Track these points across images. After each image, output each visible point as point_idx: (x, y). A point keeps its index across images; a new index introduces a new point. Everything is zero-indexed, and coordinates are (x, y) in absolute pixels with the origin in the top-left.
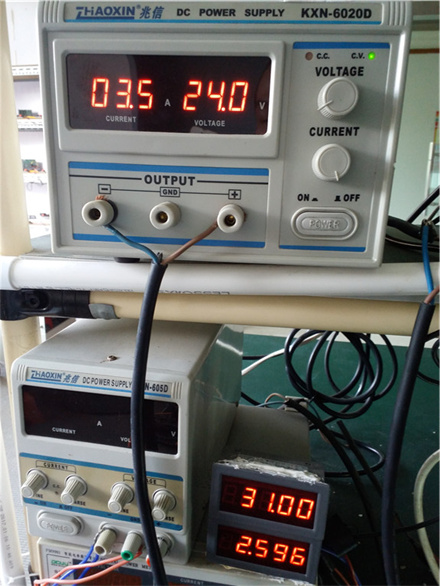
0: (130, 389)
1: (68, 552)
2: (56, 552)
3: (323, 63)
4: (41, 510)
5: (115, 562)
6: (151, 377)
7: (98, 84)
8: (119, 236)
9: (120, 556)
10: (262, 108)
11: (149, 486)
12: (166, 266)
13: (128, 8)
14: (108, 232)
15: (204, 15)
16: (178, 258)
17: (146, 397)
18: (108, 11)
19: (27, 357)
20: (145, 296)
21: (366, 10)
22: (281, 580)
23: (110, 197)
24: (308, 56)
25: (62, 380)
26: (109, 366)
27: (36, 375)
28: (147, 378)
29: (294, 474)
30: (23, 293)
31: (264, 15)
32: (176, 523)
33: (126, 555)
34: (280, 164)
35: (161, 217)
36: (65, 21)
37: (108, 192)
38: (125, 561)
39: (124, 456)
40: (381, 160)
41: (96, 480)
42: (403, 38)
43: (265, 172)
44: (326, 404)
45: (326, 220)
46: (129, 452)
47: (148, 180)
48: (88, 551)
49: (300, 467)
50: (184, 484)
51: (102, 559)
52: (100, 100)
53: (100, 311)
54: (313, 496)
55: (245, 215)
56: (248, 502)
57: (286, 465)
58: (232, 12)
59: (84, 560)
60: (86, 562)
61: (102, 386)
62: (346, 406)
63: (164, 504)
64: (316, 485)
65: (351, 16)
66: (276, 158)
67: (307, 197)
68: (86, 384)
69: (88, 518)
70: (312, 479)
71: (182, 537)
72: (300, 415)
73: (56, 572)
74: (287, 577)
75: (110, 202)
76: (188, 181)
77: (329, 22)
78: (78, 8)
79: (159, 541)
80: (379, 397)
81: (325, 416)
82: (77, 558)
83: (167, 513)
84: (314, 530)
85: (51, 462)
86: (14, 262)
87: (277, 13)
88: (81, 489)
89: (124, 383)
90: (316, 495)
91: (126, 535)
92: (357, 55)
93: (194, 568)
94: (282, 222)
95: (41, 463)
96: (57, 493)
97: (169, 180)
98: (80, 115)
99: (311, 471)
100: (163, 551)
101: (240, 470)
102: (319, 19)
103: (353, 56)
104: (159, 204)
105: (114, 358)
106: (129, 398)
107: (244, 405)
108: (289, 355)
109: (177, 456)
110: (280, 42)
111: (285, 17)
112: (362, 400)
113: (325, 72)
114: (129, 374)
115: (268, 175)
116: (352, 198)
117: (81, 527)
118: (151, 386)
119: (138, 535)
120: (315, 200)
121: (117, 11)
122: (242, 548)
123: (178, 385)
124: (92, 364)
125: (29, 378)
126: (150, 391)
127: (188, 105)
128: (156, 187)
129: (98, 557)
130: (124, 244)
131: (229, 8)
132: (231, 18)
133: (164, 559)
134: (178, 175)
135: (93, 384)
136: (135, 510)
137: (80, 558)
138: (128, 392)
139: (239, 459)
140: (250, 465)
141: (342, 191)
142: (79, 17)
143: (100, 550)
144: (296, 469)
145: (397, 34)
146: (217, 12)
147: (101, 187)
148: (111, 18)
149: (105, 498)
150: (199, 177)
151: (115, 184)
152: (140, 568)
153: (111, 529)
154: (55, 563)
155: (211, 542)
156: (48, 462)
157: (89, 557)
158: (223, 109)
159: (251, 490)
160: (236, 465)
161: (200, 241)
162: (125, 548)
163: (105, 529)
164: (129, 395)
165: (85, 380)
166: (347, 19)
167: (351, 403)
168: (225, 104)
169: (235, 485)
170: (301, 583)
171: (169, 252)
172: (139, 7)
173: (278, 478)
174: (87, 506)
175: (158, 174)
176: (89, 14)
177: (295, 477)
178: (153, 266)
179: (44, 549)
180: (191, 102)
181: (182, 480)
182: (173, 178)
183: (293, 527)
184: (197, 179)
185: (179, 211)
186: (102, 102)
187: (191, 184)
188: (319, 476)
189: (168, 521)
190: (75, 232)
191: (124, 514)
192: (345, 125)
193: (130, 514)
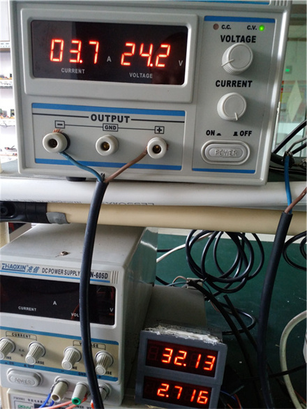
0: (79, 276)
1: (30, 399)
2: (22, 399)
3: (226, 32)
4: (10, 368)
5: (67, 406)
6: (96, 267)
7: (56, 44)
8: (71, 161)
9: (71, 401)
10: (180, 65)
11: (93, 349)
12: (108, 184)
14: (63, 158)
16: (117, 178)
17: (91, 282)
20: (91, 206)
23: (64, 131)
24: (216, 27)
25: (26, 270)
26: (62, 259)
27: (5, 267)
28: (92, 269)
29: (201, 337)
32: (113, 376)
33: (76, 401)
34: (193, 107)
35: (104, 146)
37: (63, 126)
38: (74, 405)
39: (74, 327)
40: (267, 105)
41: (52, 345)
42: (285, 15)
43: (182, 113)
44: (215, 283)
45: (227, 149)
46: (78, 324)
47: (94, 118)
48: (46, 397)
49: (204, 332)
50: (120, 347)
51: (57, 404)
52: (57, 56)
53: (55, 218)
54: (215, 353)
55: (168, 145)
56: (167, 358)
57: (194, 330)
59: (43, 404)
61: (57, 275)
62: (228, 284)
63: (105, 362)
64: (217, 345)
66: (191, 103)
67: (213, 133)
68: (45, 273)
69: (45, 373)
70: (214, 341)
71: (117, 386)
72: (198, 291)
75: (64, 134)
76: (125, 119)
79: (100, 389)
80: (251, 277)
81: (214, 292)
82: (37, 403)
83: (106, 369)
84: (215, 378)
85: (17, 333)
88: (41, 353)
89: (74, 272)
90: (217, 352)
91: (75, 386)
92: (251, 27)
93: (126, 408)
94: (195, 151)
95: (10, 334)
96: (22, 355)
97: (110, 118)
98: (41, 67)
99: (212, 335)
100: (103, 396)
101: (161, 335)
103: (248, 28)
104: (103, 137)
105: (66, 254)
106: (79, 284)
107: (158, 285)
108: (189, 248)
109: (114, 326)
110: (194, 15)
112: (240, 280)
113: (228, 39)
114: (78, 266)
115: (184, 115)
116: (246, 133)
117: (41, 380)
118: (95, 274)
119: (84, 386)
120: (219, 134)
122: (161, 392)
123: (115, 273)
124: (49, 258)
125: (1, 269)
126: (94, 278)
127: (124, 61)
128: (100, 124)
129: (53, 402)
130: (76, 167)
133: (104, 403)
134: (116, 115)
135: (50, 274)
136: (82, 367)
137: (40, 403)
138: (77, 279)
139: (160, 327)
140: (168, 331)
141: (239, 128)
143: (56, 397)
144: (202, 334)
145: (281, 13)
147: (57, 123)
149: (59, 358)
150: (132, 116)
151: (68, 121)
153: (63, 382)
154: (20, 407)
155: (139, 389)
156: (15, 332)
157: (47, 402)
158: (151, 65)
159: (169, 350)
160: (159, 331)
161: (133, 165)
162: (75, 395)
163: (59, 382)
164: (79, 281)
165: (44, 270)
167: (231, 282)
168: (153, 61)
169: (157, 347)
171: (109, 173)
173: (189, 340)
174: (45, 365)
175: (101, 114)
177: (201, 339)
178: (97, 183)
179: (12, 397)
180: (127, 59)
181: (117, 344)
182: (112, 117)
183: (200, 376)
184: (131, 118)
185: (117, 142)
186: (59, 58)
187: (127, 122)
188: (219, 338)
189: (107, 375)
190: (37, 158)
191: (74, 370)
192: (242, 79)
193: (78, 370)
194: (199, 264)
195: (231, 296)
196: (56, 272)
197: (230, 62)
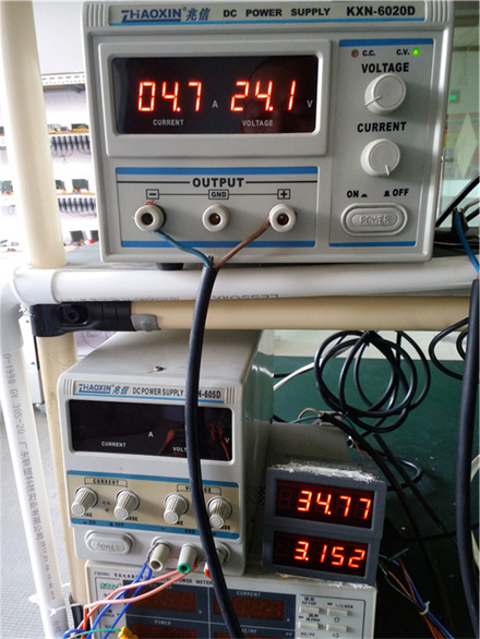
0: (184, 396)
1: (118, 573)
2: (106, 574)
3: (369, 60)
4: (89, 529)
5: (168, 579)
6: (204, 383)
7: (145, 87)
8: (170, 241)
9: (176, 570)
10: (310, 106)
11: (205, 495)
12: (218, 270)
13: (174, 11)
14: (159, 238)
15: (251, 15)
16: (229, 262)
17: (200, 404)
18: (154, 14)
19: (73, 371)
20: (198, 300)
21: (409, 8)
22: (339, 585)
23: (159, 203)
24: (355, 53)
25: (112, 392)
26: (157, 376)
27: (84, 389)
28: (200, 385)
29: (350, 474)
30: (61, 308)
31: (310, 14)
32: (232, 531)
33: (183, 568)
34: (329, 161)
35: (213, 219)
36: (110, 24)
37: (156, 197)
38: (182, 575)
39: (179, 466)
40: (429, 153)
41: (148, 492)
42: (446, 34)
43: (314, 170)
44: (361, 419)
45: (376, 215)
46: (185, 461)
47: (196, 183)
48: (140, 570)
50: (240, 491)
51: (155, 576)
52: (146, 104)
53: (142, 322)
54: (370, 495)
55: (297, 214)
56: (304, 505)
57: (340, 466)
58: (279, 12)
59: (135, 579)
60: (138, 581)
61: (153, 395)
62: (379, 419)
63: (221, 511)
64: (372, 483)
65: (395, 14)
66: (326, 155)
67: (356, 194)
68: (136, 395)
69: (139, 534)
70: (368, 478)
71: (238, 546)
72: (337, 428)
73: (106, 595)
74: (345, 581)
75: (159, 207)
76: (237, 182)
77: (373, 20)
78: (123, 12)
80: (415, 406)
81: (361, 431)
82: (127, 579)
83: (224, 520)
84: (372, 529)
85: (101, 478)
86: (55, 275)
87: (323, 11)
88: (135, 504)
89: (176, 392)
90: (373, 493)
91: (180, 550)
92: (402, 52)
93: (250, 579)
94: (332, 220)
95: (90, 480)
96: (107, 510)
97: (218, 183)
98: (130, 121)
99: (365, 471)
100: (221, 561)
101: (295, 473)
102: (365, 17)
103: (398, 52)
104: (212, 207)
105: (161, 369)
106: (183, 407)
108: (319, 370)
109: (232, 462)
110: (327, 40)
111: (331, 15)
112: (398, 412)
113: (371, 69)
114: (181, 382)
115: (316, 172)
116: (401, 192)
117: (133, 545)
118: (204, 392)
119: (194, 549)
120: (364, 196)
121: (163, 13)
122: (299, 554)
123: (231, 391)
124: (141, 374)
125: (77, 392)
126: (203, 398)
127: (235, 106)
128: (205, 190)
129: (152, 573)
130: (176, 249)
131: (276, 8)
132: (279, 18)
133: (224, 572)
134: (226, 177)
135: (144, 394)
136: (192, 522)
137: (130, 579)
138: (181, 400)
139: (292, 463)
140: (304, 468)
141: (391, 186)
142: (125, 21)
143: (156, 565)
144: (351, 470)
145: (442, 31)
146: (264, 12)
147: (149, 192)
148: (158, 21)
149: (158, 511)
150: (247, 178)
151: (163, 188)
152: (194, 584)
153: (164, 544)
154: (104, 586)
155: (267, 550)
156: (97, 478)
157: (141, 577)
158: (271, 109)
159: (307, 493)
160: (291, 468)
161: (251, 243)
162: (182, 560)
163: (158, 544)
164: (183, 403)
165: (136, 390)
166: (392, 16)
167: (384, 417)
168: (273, 104)
169: (291, 490)
170: (360, 586)
171: (220, 256)
172: (185, 9)
173: (334, 478)
174: (139, 522)
175: (206, 177)
176: (135, 18)
177: (350, 476)
178: (205, 269)
179: (92, 573)
180: (238, 103)
181: (237, 486)
182: (221, 181)
183: (350, 527)
184: (246, 180)
185: (230, 213)
186: (149, 106)
187: (240, 185)
188: (374, 475)
189: (224, 530)
190: (124, 239)
191: (179, 526)
192: (393, 120)
193: (185, 526)
194: (336, 393)
195: (385, 437)
196: (151, 392)
197: (376, 100)
